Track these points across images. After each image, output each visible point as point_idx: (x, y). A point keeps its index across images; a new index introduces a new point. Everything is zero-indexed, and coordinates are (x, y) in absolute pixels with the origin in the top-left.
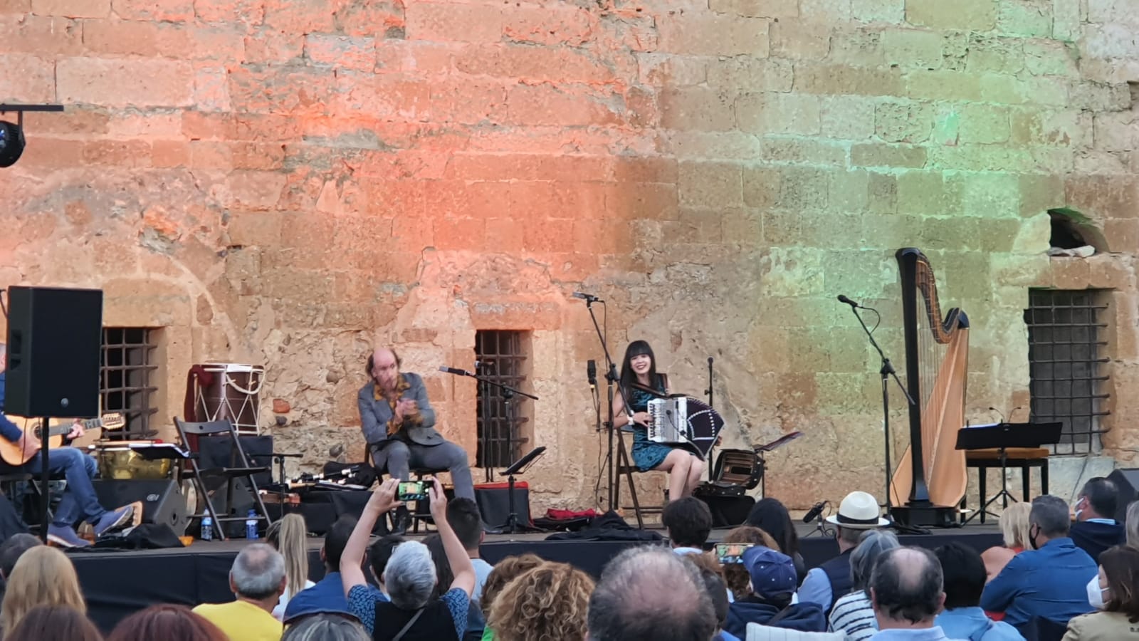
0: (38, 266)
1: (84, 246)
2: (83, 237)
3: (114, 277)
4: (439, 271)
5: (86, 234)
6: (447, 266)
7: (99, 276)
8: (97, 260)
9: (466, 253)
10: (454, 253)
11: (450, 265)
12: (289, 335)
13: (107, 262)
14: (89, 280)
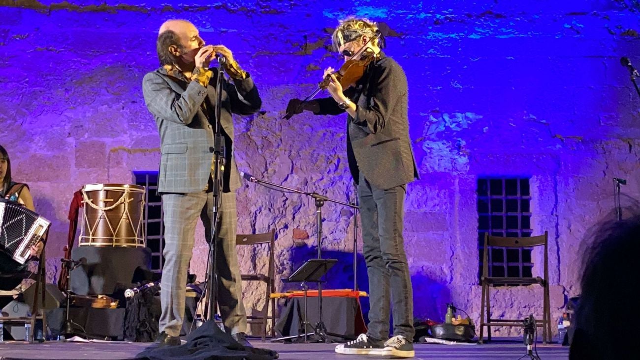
0: (82, 126)
1: (121, 111)
2: (121, 104)
3: (145, 134)
4: (444, 128)
5: (123, 101)
6: (451, 125)
7: (134, 133)
8: (132, 120)
9: (469, 115)
10: (459, 115)
11: (454, 125)
12: (306, 179)
13: (140, 123)
14: (125, 136)
